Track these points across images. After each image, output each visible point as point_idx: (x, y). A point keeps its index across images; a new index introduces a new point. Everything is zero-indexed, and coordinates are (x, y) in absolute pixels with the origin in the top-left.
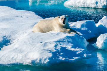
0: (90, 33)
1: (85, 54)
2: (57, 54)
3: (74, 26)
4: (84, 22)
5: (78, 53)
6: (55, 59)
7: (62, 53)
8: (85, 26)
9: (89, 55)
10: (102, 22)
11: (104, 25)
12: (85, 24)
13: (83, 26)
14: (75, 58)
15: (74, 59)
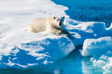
1: (46, 61)
2: (9, 59)
6: (2, 63)
7: (16, 58)
9: (50, 62)
12: (92, 26)
14: (29, 65)
15: (27, 65)
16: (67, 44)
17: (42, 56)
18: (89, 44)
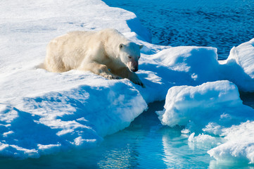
0: (193, 79)
1: (80, 137)
3: (159, 60)
4: (185, 50)
5: (60, 134)
8: (186, 62)
9: (88, 140)
10: (237, 52)
11: (240, 62)
12: (188, 55)
13: (180, 60)
14: (41, 147)
15: (36, 148)
16: (130, 98)
17: (69, 126)
18: (179, 98)
